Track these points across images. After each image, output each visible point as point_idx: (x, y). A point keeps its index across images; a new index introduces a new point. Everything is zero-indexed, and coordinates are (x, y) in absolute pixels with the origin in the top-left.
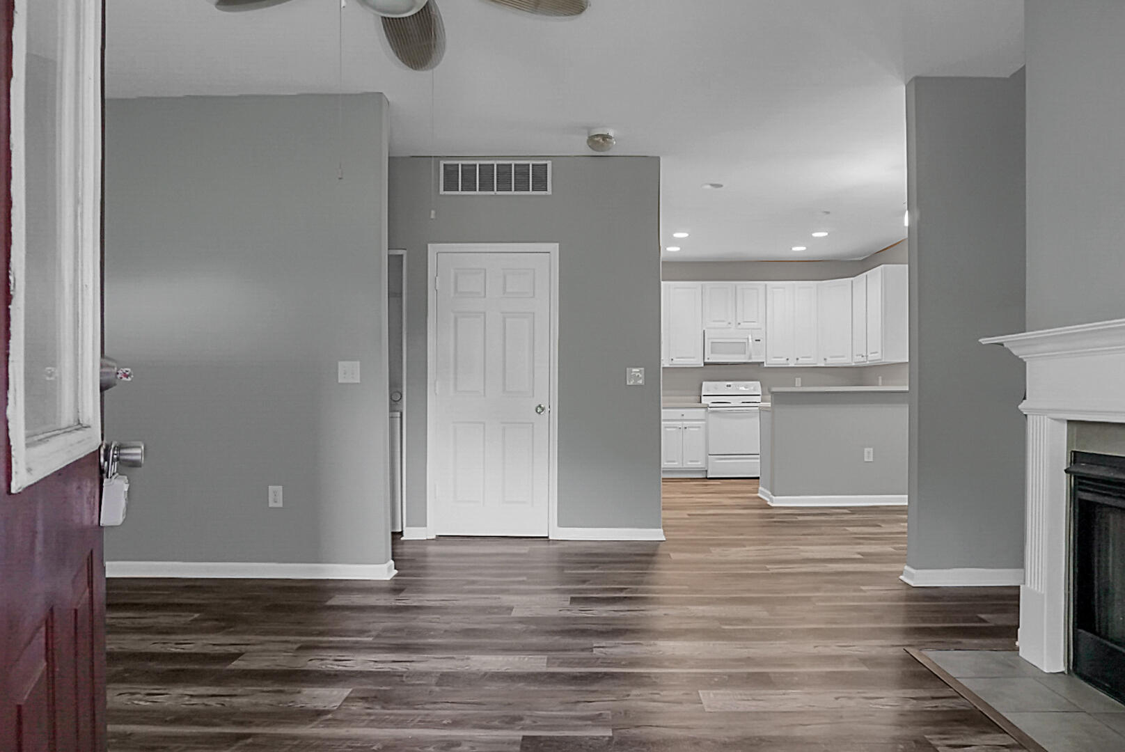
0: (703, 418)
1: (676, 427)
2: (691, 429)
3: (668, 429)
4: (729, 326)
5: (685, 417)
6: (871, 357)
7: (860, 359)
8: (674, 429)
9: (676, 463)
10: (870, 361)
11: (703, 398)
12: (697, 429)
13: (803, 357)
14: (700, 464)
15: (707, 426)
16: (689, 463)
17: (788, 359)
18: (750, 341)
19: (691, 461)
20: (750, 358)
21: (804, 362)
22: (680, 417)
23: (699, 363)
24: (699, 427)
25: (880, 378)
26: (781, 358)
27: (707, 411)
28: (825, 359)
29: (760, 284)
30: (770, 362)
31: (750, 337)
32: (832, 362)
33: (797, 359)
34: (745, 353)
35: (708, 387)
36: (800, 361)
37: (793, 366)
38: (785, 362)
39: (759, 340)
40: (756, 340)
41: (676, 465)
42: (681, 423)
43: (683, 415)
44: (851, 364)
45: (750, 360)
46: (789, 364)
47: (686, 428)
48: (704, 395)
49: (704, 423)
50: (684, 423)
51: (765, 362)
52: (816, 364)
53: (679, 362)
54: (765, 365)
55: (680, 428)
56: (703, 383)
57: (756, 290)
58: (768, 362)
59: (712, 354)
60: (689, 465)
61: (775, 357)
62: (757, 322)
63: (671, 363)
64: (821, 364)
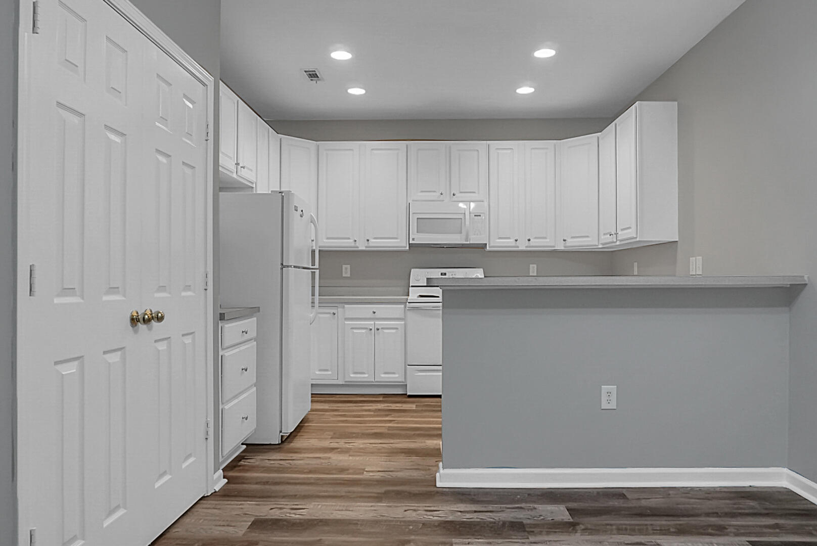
0: (402, 316)
1: (366, 328)
2: (386, 331)
3: (355, 331)
4: (442, 197)
5: (377, 315)
6: (623, 235)
7: (608, 238)
8: (364, 331)
9: (366, 376)
10: (621, 241)
11: (410, 288)
12: (392, 331)
13: (536, 238)
14: (397, 377)
15: (405, 327)
16: (383, 376)
17: (516, 241)
18: (468, 217)
19: (386, 373)
20: (468, 238)
21: (540, 244)
22: (371, 315)
23: (405, 245)
24: (397, 329)
25: (636, 264)
26: (508, 238)
27: (405, 307)
28: (564, 240)
29: (481, 145)
30: (496, 243)
31: (467, 212)
32: (574, 243)
33: (529, 240)
34: (461, 233)
35: (415, 276)
36: (532, 243)
37: (524, 249)
38: (514, 244)
39: (480, 216)
40: (475, 216)
41: (365, 377)
42: (373, 323)
43: (374, 313)
44: (597, 246)
45: (468, 241)
46: (518, 247)
47: (378, 329)
48: (412, 286)
49: (403, 323)
50: (376, 323)
51: (488, 245)
52: (554, 247)
53: (377, 243)
54: (488, 248)
55: (371, 329)
56: (412, 270)
57: (476, 152)
58: (492, 244)
59: (418, 234)
60: (383, 377)
61: (500, 238)
62: (477, 192)
63: (366, 245)
64: (560, 247)
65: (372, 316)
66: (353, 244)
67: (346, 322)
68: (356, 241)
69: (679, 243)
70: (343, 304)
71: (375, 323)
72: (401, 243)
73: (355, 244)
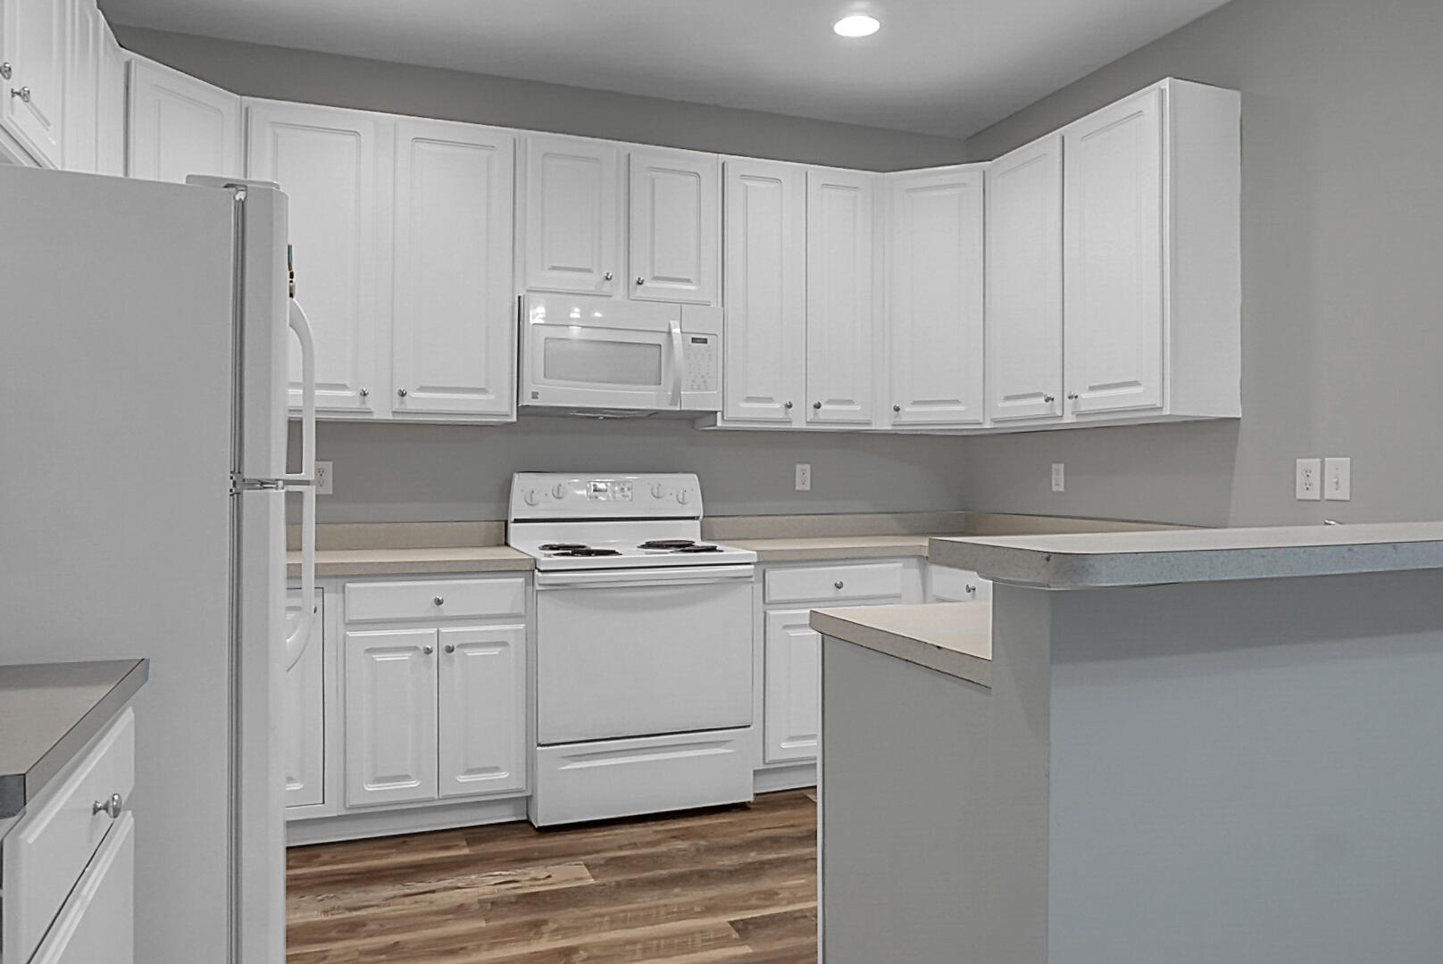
0: (520, 609)
1: (416, 648)
2: (471, 653)
3: (379, 658)
4: (607, 287)
5: (446, 610)
7: (1031, 408)
8: (406, 656)
9: (414, 784)
11: (512, 526)
12: (496, 651)
13: (834, 402)
14: (505, 779)
15: (531, 639)
16: (462, 779)
17: (788, 406)
18: (677, 341)
19: (469, 772)
20: (676, 396)
21: (837, 415)
22: (428, 610)
23: (506, 409)
24: (504, 644)
26: (770, 400)
27: (531, 581)
28: (897, 409)
29: (707, 162)
30: (740, 411)
31: (676, 331)
32: (917, 416)
33: (818, 406)
34: (659, 382)
35: (530, 491)
36: (822, 414)
37: (803, 426)
38: (781, 414)
39: (705, 341)
40: (694, 340)
41: (412, 788)
42: (434, 631)
43: (439, 602)
44: (980, 424)
45: (676, 405)
46: (790, 422)
47: (450, 650)
48: (516, 521)
49: (522, 626)
50: (443, 630)
51: (719, 415)
52: (868, 423)
53: (426, 403)
54: (719, 423)
55: (428, 651)
56: (516, 476)
57: (692, 179)
58: (730, 414)
59: (547, 381)
60: (465, 783)
61: (749, 399)
62: (694, 281)
63: (397, 407)
64: (883, 424)
65: (434, 612)
66: (356, 405)
67: (350, 634)
68: (365, 395)
69: (1242, 422)
70: (341, 581)
71: (438, 632)
72: (497, 404)
73: (364, 402)
